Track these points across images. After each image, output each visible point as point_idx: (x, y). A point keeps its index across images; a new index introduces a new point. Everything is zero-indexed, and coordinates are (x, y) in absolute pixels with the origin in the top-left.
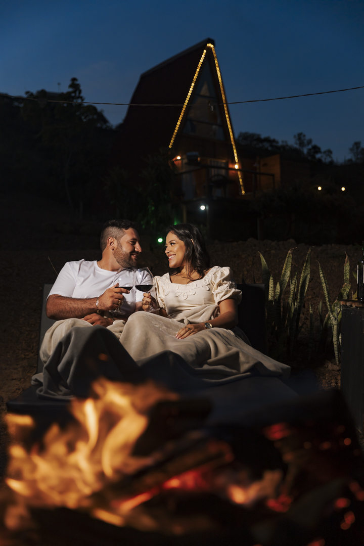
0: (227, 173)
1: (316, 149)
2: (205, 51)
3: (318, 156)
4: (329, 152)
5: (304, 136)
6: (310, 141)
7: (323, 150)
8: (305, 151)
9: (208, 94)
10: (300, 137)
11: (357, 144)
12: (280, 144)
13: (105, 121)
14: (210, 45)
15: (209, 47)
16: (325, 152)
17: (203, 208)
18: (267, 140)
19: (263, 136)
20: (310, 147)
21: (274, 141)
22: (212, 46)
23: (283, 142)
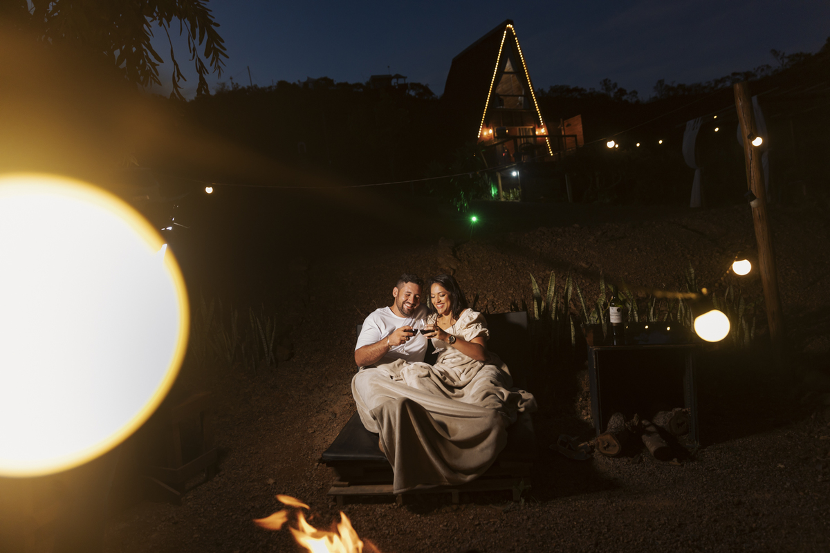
0: (535, 140)
1: (622, 92)
2: (505, 32)
3: (624, 98)
4: (635, 93)
5: (610, 81)
6: (615, 85)
7: (628, 92)
8: (612, 95)
9: (511, 70)
10: (606, 83)
11: (661, 82)
12: (588, 91)
13: (431, 93)
14: (510, 26)
15: (509, 28)
16: (630, 93)
17: (514, 174)
18: (576, 89)
19: (571, 87)
20: (616, 90)
21: (582, 89)
22: (511, 26)
23: (590, 89)
